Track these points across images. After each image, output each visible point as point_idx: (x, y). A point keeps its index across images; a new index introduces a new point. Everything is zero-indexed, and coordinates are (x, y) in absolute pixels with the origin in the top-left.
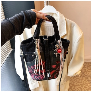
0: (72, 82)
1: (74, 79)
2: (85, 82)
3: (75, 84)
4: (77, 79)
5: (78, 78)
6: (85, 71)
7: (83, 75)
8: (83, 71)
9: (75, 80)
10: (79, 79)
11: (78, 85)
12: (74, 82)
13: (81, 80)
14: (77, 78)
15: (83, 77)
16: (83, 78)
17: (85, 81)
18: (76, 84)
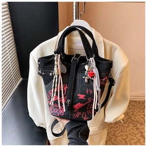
0: (113, 130)
1: (115, 126)
2: (132, 131)
3: (116, 133)
4: (120, 126)
5: (122, 125)
6: (133, 114)
7: (129, 120)
8: (129, 114)
9: (117, 127)
10: (124, 127)
11: (121, 136)
12: (115, 131)
13: (127, 127)
14: (120, 124)
15: (129, 123)
16: (130, 125)
17: (132, 129)
18: (118, 133)
